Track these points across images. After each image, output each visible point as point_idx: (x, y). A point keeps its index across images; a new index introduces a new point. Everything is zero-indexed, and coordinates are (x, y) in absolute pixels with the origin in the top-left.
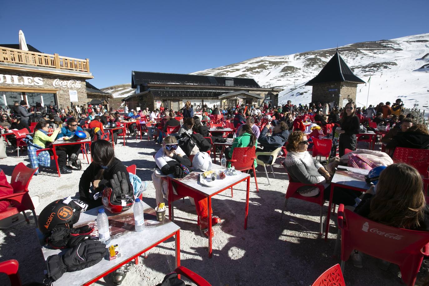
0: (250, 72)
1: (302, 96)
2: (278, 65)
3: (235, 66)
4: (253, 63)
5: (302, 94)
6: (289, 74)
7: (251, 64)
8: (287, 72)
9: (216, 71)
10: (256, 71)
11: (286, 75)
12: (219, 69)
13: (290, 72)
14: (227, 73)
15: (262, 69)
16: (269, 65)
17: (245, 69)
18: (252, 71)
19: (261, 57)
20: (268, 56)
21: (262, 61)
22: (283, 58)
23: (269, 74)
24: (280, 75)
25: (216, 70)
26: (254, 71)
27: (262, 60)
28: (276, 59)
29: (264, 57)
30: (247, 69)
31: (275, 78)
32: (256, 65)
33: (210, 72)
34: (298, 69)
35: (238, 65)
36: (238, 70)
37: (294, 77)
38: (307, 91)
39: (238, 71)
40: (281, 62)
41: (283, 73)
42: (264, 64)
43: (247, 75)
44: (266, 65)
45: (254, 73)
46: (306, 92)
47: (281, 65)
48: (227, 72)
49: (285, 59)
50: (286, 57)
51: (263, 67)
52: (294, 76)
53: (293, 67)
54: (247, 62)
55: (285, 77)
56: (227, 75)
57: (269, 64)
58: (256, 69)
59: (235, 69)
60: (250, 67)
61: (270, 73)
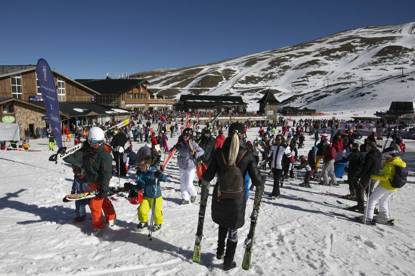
0: (325, 56)
1: (362, 98)
2: (375, 44)
3: (305, 47)
4: (335, 42)
5: (362, 95)
6: (388, 60)
7: (331, 43)
8: (386, 55)
9: (275, 55)
10: (335, 54)
11: (383, 60)
12: (281, 52)
13: (391, 55)
14: (290, 58)
15: (345, 52)
16: (361, 44)
17: (318, 53)
18: (328, 55)
19: (354, 29)
20: (367, 28)
21: (350, 38)
22: (390, 31)
23: (355, 59)
24: (372, 62)
25: (276, 53)
26: (332, 54)
27: (350, 36)
28: (377, 32)
29: (359, 29)
30: (321, 53)
31: (361, 66)
32: (337, 46)
33: (266, 57)
34: (408, 51)
35: (311, 45)
36: (307, 53)
37: (396, 64)
38: (372, 92)
39: (307, 56)
40: (381, 40)
41: (378, 57)
42: (352, 44)
43: (319, 62)
44: (355, 44)
45: (332, 59)
46: (369, 93)
47: (380, 44)
48: (291, 56)
49: (394, 33)
50: (399, 27)
51: (349, 48)
52: (396, 62)
53: (400, 48)
54: (327, 40)
55: (379, 64)
56: (290, 61)
57: (360, 42)
58: (336, 52)
59: (303, 52)
60: (328, 49)
61: (357, 57)
